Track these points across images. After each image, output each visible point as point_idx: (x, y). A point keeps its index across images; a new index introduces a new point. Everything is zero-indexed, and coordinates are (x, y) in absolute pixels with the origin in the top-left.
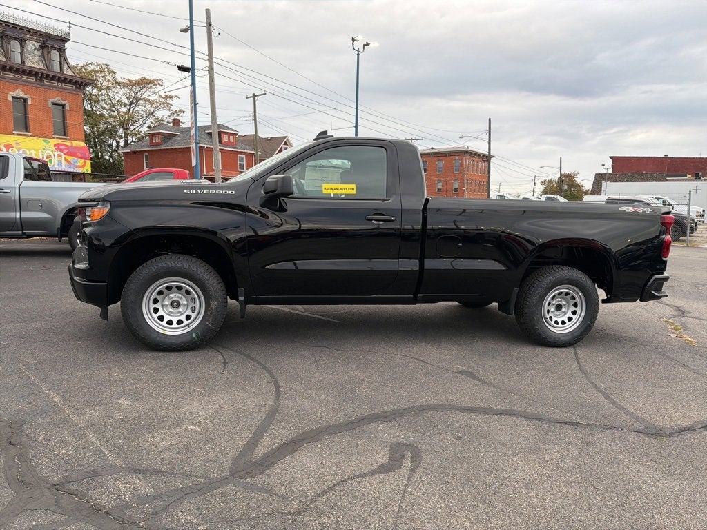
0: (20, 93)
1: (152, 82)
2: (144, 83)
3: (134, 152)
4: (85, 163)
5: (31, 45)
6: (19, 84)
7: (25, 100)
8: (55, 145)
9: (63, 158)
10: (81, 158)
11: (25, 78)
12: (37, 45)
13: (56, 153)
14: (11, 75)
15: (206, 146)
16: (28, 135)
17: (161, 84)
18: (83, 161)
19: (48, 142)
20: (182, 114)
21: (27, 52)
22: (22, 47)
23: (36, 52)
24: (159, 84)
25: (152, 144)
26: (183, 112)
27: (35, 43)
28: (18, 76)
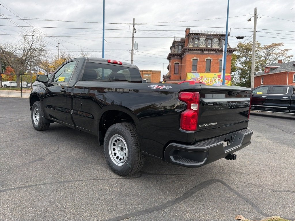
0: (209, 58)
1: (276, 45)
2: (274, 46)
3: (258, 77)
4: (228, 82)
5: (216, 40)
6: (208, 55)
7: (211, 60)
8: (218, 76)
9: (220, 80)
10: (227, 80)
11: (211, 52)
12: (218, 39)
13: (218, 79)
14: (207, 52)
15: (289, 71)
16: (210, 73)
17: (283, 45)
18: (228, 81)
19: (216, 74)
20: (292, 57)
21: (214, 43)
22: (212, 41)
23: (217, 42)
24: (282, 45)
25: (266, 73)
26: (293, 56)
27: (217, 39)
28: (209, 52)
